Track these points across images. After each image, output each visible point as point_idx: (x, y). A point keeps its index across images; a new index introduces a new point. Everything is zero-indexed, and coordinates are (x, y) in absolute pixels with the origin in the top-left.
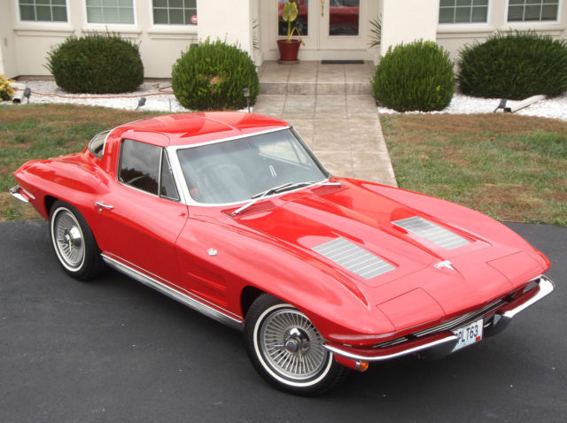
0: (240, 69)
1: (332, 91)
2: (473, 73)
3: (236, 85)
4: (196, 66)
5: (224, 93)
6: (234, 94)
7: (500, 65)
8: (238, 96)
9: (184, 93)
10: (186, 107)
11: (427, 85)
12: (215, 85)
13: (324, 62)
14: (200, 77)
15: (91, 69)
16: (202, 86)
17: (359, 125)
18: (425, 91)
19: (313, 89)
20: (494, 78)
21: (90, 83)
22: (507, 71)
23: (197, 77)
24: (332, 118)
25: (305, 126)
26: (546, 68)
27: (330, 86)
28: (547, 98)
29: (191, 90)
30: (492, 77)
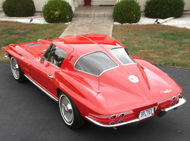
0: (65, 8)
1: (100, 16)
2: (149, 9)
3: (64, 14)
4: (50, 7)
5: (60, 17)
6: (63, 17)
7: (158, 7)
8: (65, 18)
9: (46, 17)
10: (47, 22)
11: (131, 14)
12: (57, 14)
13: (100, 6)
14: (51, 11)
15: (16, 8)
16: (52, 14)
17: (105, 29)
18: (130, 16)
19: (93, 15)
20: (156, 11)
21: (15, 13)
22: (160, 9)
23: (50, 11)
24: (97, 26)
25: (86, 29)
26: (174, 7)
27: (99, 14)
28: (174, 18)
29: (48, 16)
30: (155, 11)
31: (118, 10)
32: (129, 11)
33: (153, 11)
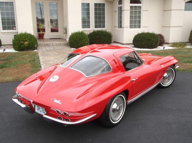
0: (33, 39)
1: (57, 45)
3: (32, 44)
4: (20, 39)
5: (29, 46)
6: (32, 46)
8: (33, 46)
12: (26, 44)
16: (22, 44)
18: (83, 43)
19: (52, 45)
22: (99, 39)
23: (21, 42)
24: (61, 51)
25: (55, 53)
27: (56, 44)
29: (19, 46)
31: (73, 39)
32: (82, 39)
33: (95, 40)
